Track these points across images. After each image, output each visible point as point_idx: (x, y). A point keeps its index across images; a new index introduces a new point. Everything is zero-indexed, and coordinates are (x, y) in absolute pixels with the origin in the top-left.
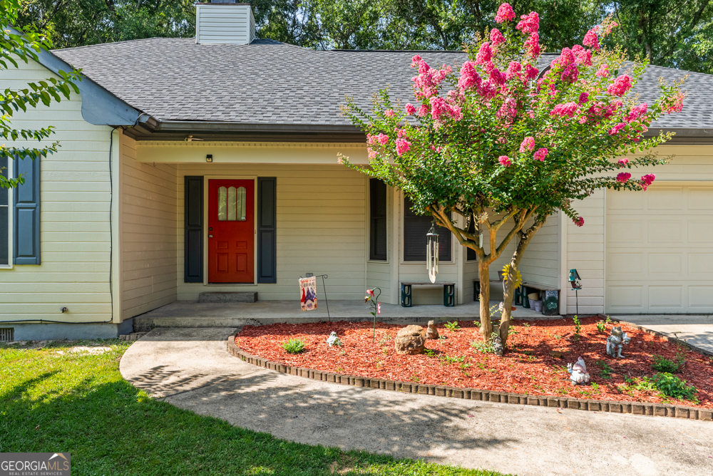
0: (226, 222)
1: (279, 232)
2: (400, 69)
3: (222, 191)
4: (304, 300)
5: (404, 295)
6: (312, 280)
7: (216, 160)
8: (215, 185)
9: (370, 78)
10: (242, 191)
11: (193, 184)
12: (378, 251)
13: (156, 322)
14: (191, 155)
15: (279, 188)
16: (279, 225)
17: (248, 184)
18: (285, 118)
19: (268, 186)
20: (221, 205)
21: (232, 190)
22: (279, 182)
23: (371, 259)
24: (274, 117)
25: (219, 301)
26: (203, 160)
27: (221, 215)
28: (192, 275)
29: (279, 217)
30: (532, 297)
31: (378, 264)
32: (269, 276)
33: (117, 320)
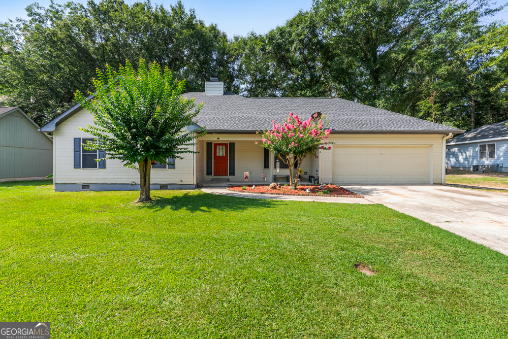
0: (219, 156)
1: (235, 160)
2: (274, 107)
3: (218, 146)
4: (245, 178)
5: (274, 179)
6: (248, 173)
7: (220, 139)
8: (216, 145)
9: (264, 111)
10: (224, 147)
11: (209, 145)
12: (266, 165)
13: (204, 185)
14: (213, 138)
15: (236, 146)
16: (236, 157)
17: (226, 145)
18: (240, 128)
19: (232, 145)
20: (218, 151)
21: (221, 146)
22: (235, 144)
23: (265, 168)
24: (237, 128)
25: (218, 181)
26: (216, 139)
27: (218, 155)
28: (209, 173)
29: (235, 155)
30: (312, 179)
31: (266, 169)
32: (232, 173)
33: (195, 184)
